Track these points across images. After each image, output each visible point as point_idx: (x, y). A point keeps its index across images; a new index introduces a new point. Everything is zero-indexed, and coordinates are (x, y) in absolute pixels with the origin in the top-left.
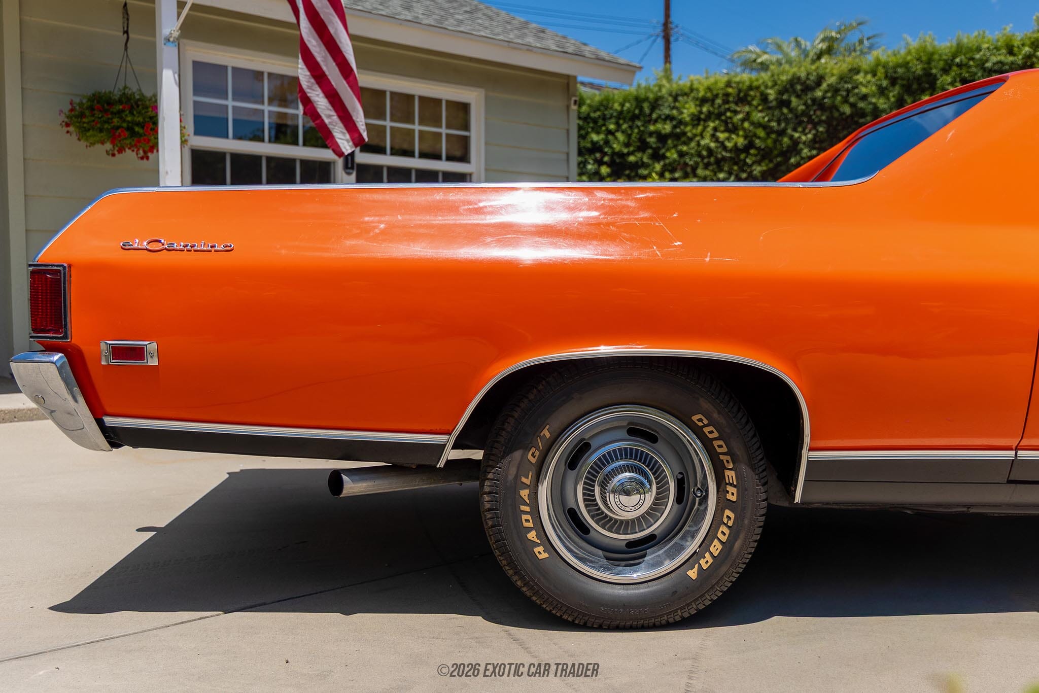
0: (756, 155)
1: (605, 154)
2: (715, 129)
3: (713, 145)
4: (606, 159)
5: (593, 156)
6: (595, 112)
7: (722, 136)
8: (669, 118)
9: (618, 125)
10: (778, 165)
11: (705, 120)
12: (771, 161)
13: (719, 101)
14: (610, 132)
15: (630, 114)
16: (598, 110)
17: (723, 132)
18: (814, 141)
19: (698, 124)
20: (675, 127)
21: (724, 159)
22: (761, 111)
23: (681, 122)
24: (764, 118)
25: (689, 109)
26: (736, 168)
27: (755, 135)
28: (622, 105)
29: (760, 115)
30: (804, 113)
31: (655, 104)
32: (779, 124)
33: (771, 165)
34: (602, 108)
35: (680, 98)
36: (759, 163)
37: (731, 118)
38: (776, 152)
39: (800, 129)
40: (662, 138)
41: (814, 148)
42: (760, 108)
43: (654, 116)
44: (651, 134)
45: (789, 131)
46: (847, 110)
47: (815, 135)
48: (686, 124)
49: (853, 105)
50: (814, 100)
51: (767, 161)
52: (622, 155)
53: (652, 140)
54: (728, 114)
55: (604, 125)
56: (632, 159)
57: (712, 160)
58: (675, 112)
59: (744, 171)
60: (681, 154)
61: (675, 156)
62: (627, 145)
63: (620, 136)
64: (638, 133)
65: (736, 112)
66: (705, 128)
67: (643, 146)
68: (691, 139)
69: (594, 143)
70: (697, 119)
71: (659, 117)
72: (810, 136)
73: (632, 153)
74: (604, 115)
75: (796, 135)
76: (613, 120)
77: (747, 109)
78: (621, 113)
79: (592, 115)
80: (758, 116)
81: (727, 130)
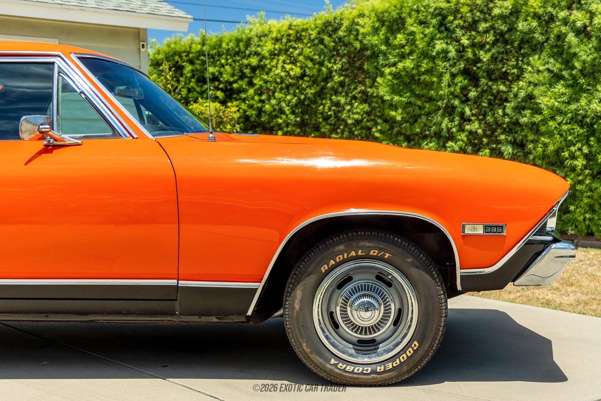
0: (308, 81)
1: (220, 82)
2: (284, 62)
3: (283, 74)
4: (221, 86)
5: (213, 85)
6: (213, 50)
7: (288, 67)
8: (257, 54)
9: (227, 59)
10: (323, 88)
11: (278, 55)
12: (318, 85)
13: (284, 40)
14: (223, 66)
15: (234, 51)
16: (215, 48)
17: (289, 64)
18: (342, 69)
19: (274, 58)
20: (261, 60)
21: (291, 85)
22: (309, 48)
23: (264, 57)
24: (311, 52)
25: (268, 47)
26: (297, 91)
27: (307, 66)
28: (228, 44)
29: (309, 50)
30: (334, 49)
31: (248, 43)
32: (320, 57)
33: (318, 89)
34: (217, 47)
35: (262, 38)
36: (310, 87)
37: (292, 53)
38: (319, 79)
39: (333, 61)
40: (254, 69)
41: (342, 75)
42: (309, 45)
43: (247, 52)
44: (247, 66)
45: (326, 63)
46: (357, 45)
47: (342, 65)
48: (266, 59)
49: (361, 42)
50: (340, 39)
51: (315, 86)
52: (231, 83)
53: (247, 71)
54: (291, 50)
55: (219, 60)
56: (235, 86)
57: (284, 85)
58: (259, 49)
59: (302, 94)
60: (266, 82)
61: (261, 83)
62: (233, 75)
63: (228, 68)
64: (239, 66)
65: (295, 48)
66: (278, 60)
67: (243, 76)
68: (270, 70)
69: (213, 74)
70: (273, 55)
71: (250, 54)
72: (339, 66)
73: (235, 82)
74: (219, 52)
75: (330, 65)
76: (224, 56)
77: (301, 46)
78: (228, 50)
79: (211, 52)
80: (307, 51)
81: (291, 63)
